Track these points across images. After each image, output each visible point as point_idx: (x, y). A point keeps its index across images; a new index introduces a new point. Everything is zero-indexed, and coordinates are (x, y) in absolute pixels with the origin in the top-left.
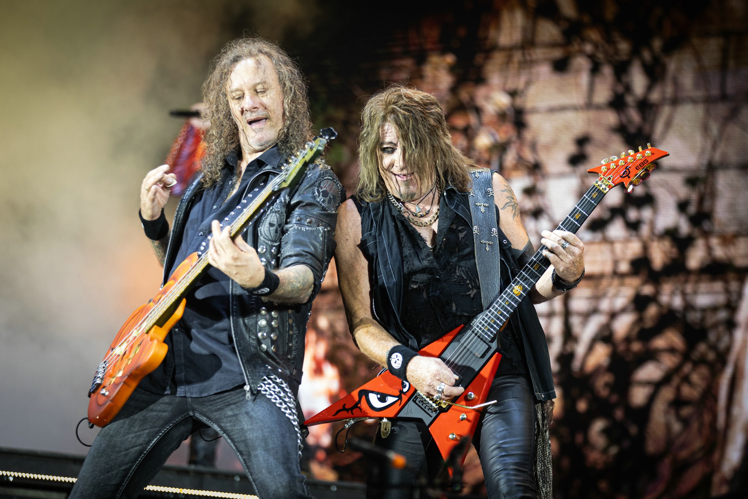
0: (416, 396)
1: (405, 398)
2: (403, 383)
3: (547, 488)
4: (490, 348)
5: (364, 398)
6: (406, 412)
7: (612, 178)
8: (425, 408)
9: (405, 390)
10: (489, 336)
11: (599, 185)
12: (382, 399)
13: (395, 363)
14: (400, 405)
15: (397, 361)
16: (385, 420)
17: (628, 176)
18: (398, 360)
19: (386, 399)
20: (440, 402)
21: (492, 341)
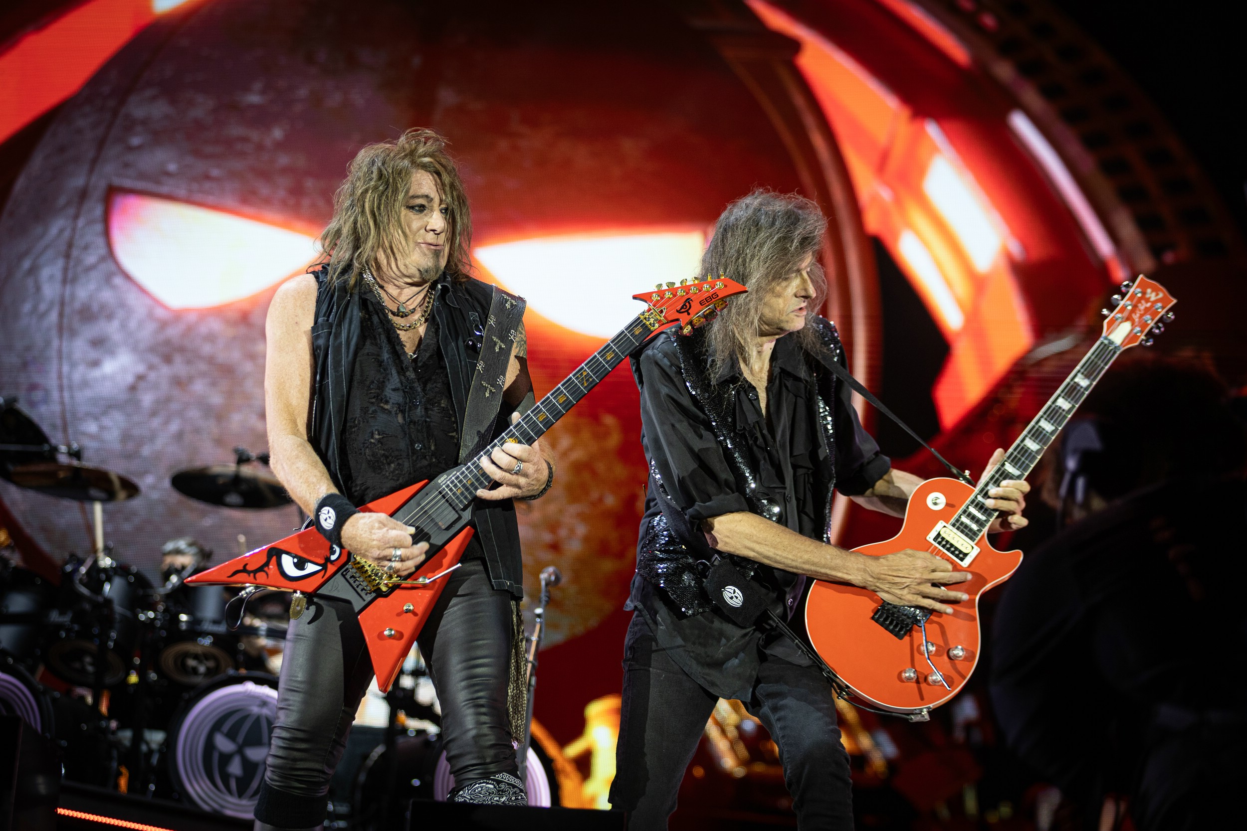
0: (347, 569)
1: (331, 569)
2: (331, 548)
3: (518, 720)
4: (460, 518)
5: (274, 559)
6: (330, 588)
7: (664, 311)
8: (358, 587)
9: (333, 558)
10: (461, 502)
11: (645, 318)
12: (300, 565)
13: (326, 520)
14: (323, 577)
15: (328, 518)
16: (298, 595)
17: (687, 311)
18: (330, 517)
19: (304, 565)
20: (379, 583)
21: (465, 508)
